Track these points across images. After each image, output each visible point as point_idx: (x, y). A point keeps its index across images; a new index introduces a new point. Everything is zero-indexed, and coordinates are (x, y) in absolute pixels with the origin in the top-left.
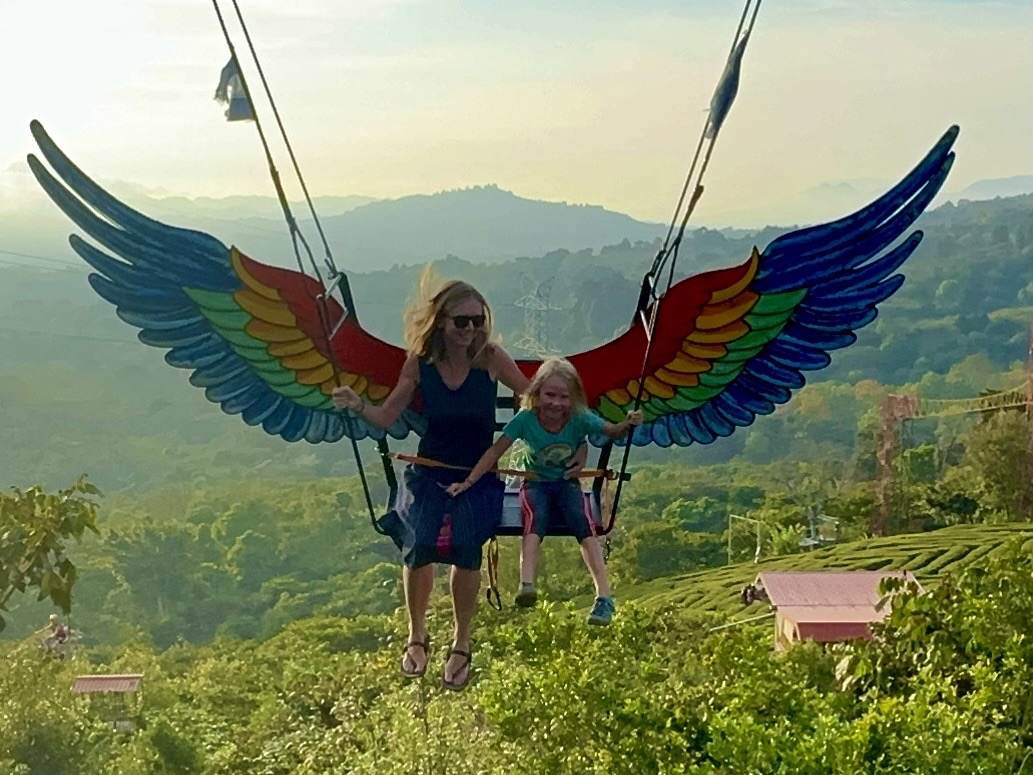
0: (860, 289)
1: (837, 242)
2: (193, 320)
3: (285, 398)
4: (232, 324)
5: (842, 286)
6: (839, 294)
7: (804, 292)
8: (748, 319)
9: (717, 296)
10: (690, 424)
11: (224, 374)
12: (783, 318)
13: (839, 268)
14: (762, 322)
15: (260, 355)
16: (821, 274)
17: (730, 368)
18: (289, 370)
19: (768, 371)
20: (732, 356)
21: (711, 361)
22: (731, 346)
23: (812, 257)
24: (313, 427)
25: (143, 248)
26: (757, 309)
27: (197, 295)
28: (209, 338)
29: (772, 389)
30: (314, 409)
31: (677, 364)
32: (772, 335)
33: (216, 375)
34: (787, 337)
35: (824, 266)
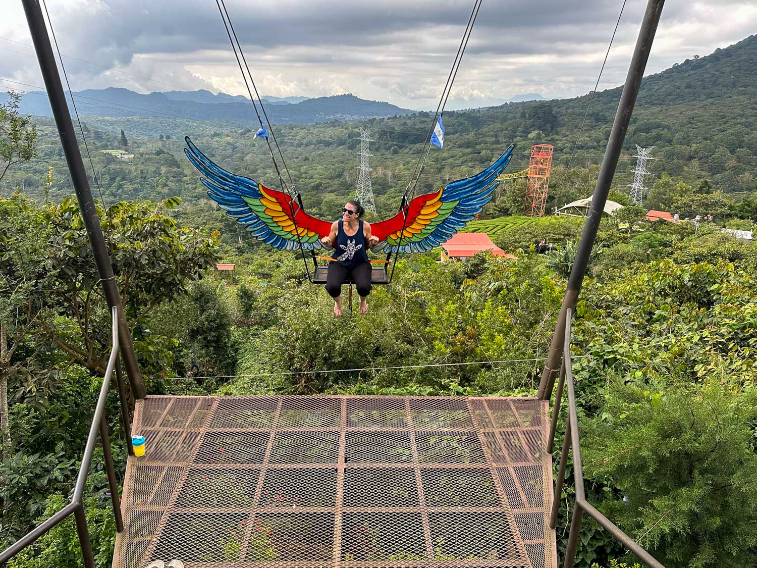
1: (470, 185)
2: (245, 208)
3: (278, 235)
4: (260, 210)
5: (472, 200)
6: (471, 203)
7: (458, 202)
8: (438, 211)
9: (428, 203)
10: (418, 246)
12: (450, 211)
13: (470, 193)
14: (443, 212)
15: (270, 221)
16: (464, 196)
17: (432, 227)
18: (280, 226)
19: (445, 229)
20: (433, 224)
21: (425, 225)
22: (432, 220)
23: (461, 190)
24: (288, 246)
25: (227, 182)
26: (442, 208)
27: (246, 199)
28: (252, 215)
29: (446, 235)
30: (289, 240)
31: (414, 226)
32: (446, 216)
33: (254, 228)
34: (452, 217)
35: (465, 193)
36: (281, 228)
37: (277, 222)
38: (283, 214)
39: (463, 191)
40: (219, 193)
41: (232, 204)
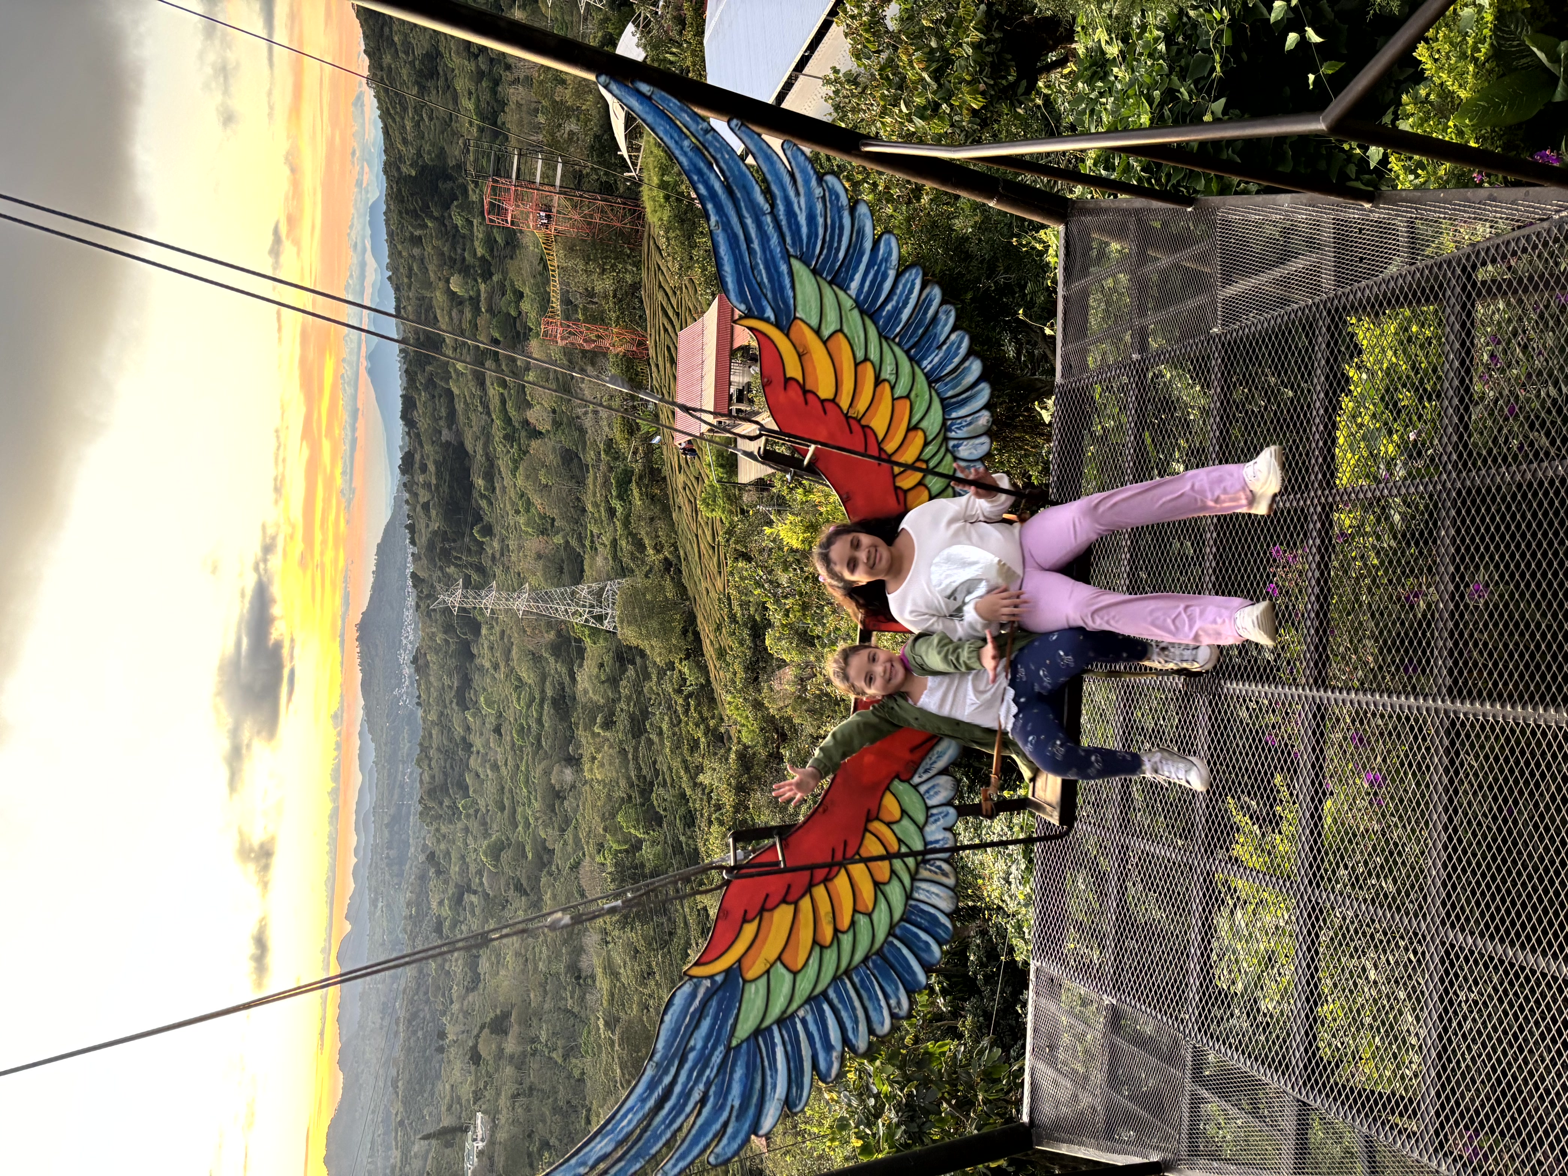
0: (798, 194)
1: (734, 220)
5: (791, 213)
6: (802, 219)
7: (796, 264)
8: (826, 333)
9: (793, 370)
10: (962, 412)
11: (854, 1009)
12: (827, 291)
13: (769, 219)
14: (832, 316)
16: (774, 240)
17: (888, 358)
18: (853, 923)
19: (898, 311)
20: (874, 355)
21: (878, 381)
22: (860, 355)
26: (814, 322)
31: (879, 423)
32: (848, 303)
34: (854, 285)
35: (764, 238)
36: (862, 920)
37: (836, 931)
38: (805, 904)
39: (756, 245)
40: (717, 1126)
41: (758, 1085)
